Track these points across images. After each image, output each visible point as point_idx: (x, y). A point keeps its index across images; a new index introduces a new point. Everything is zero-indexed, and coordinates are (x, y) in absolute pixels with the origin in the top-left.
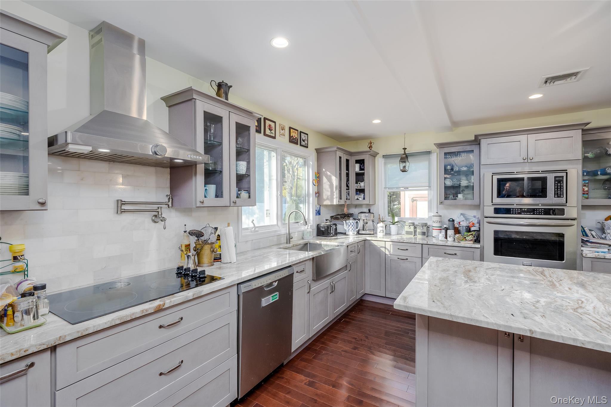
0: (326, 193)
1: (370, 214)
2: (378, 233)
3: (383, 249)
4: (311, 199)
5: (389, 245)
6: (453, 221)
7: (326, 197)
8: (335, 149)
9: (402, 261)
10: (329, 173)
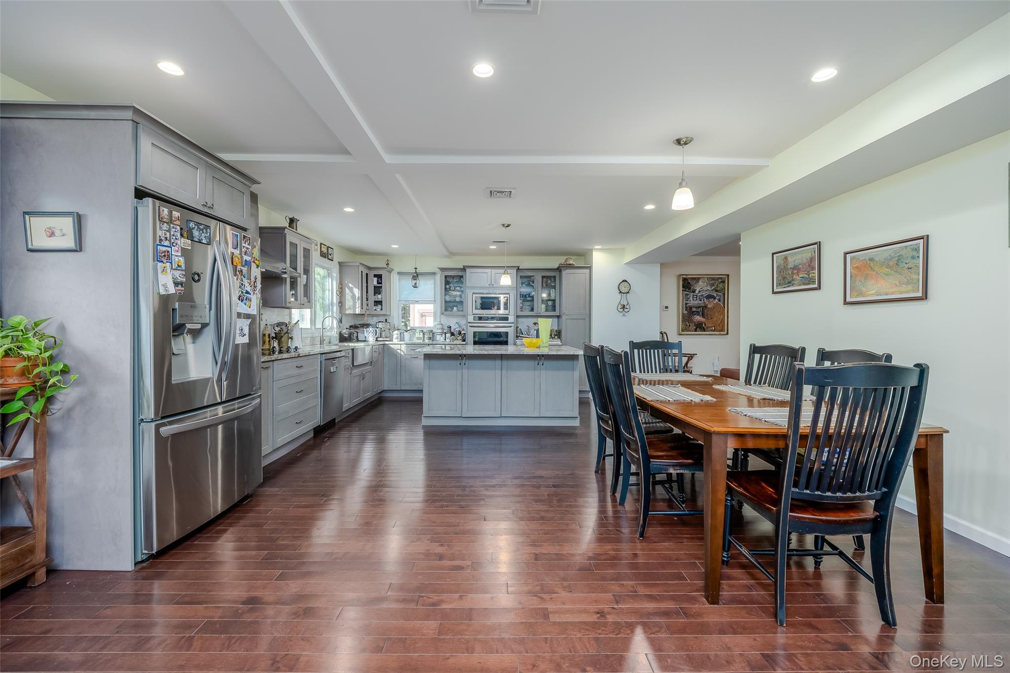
0: (349, 303)
1: (386, 323)
2: (394, 340)
3: (399, 351)
4: (335, 308)
5: (403, 347)
6: (450, 327)
7: (349, 306)
8: (358, 264)
9: (414, 359)
10: (351, 285)
